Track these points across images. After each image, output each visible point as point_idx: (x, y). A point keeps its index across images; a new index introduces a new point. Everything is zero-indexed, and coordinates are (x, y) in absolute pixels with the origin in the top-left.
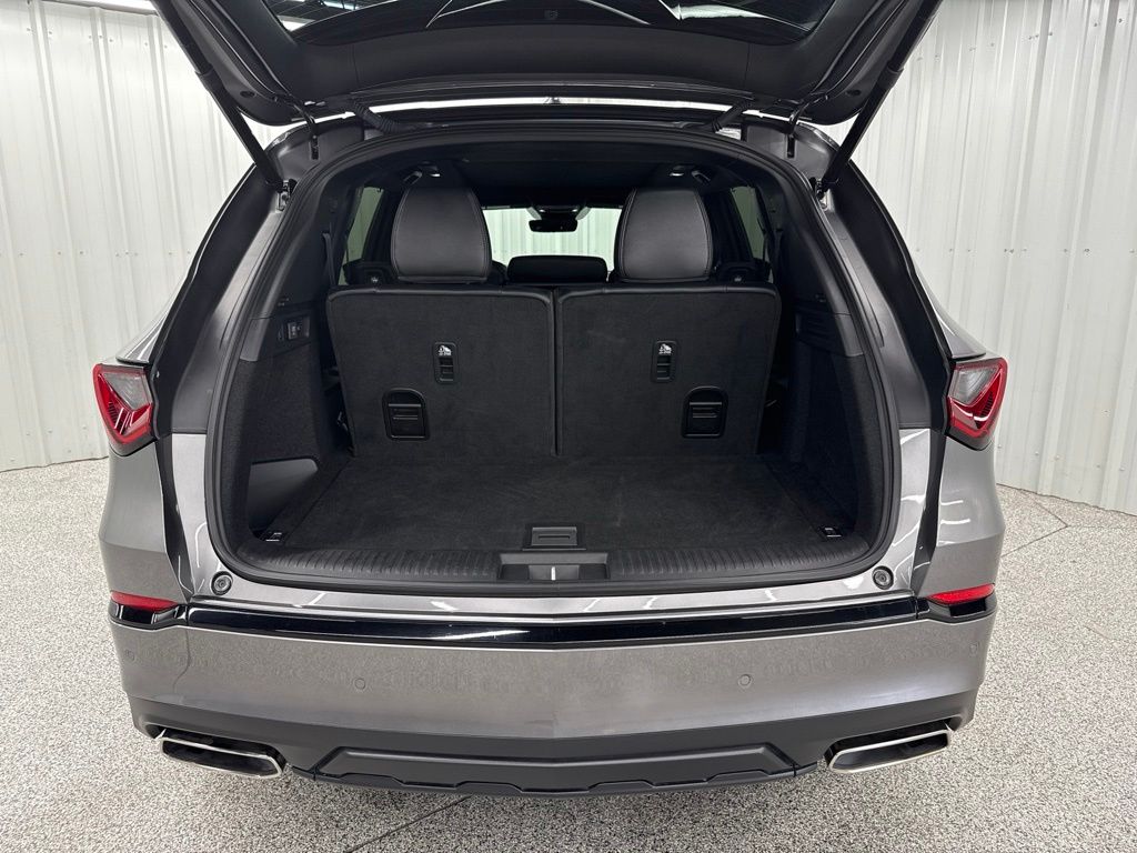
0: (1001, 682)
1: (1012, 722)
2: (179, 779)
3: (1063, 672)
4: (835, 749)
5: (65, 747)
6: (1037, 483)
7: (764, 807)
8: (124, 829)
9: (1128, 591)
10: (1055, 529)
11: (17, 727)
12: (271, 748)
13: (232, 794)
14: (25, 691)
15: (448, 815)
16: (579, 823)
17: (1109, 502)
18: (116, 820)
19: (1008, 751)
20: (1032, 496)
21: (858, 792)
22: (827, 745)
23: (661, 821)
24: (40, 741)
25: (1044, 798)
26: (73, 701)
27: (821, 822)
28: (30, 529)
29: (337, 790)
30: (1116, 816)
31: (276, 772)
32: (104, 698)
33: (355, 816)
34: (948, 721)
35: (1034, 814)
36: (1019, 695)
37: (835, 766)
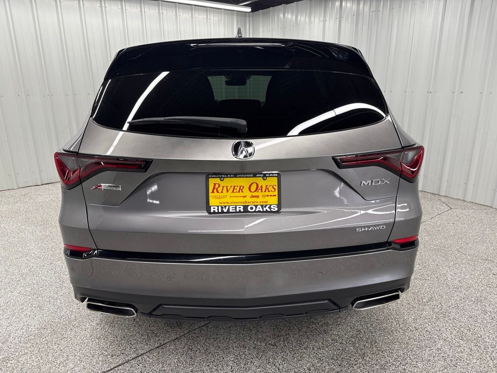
0: (422, 273)
1: (426, 289)
2: (90, 319)
3: (447, 268)
4: (355, 301)
5: (40, 307)
6: (440, 191)
7: (327, 324)
8: (69, 339)
9: (475, 235)
10: (446, 210)
11: (19, 299)
12: (132, 305)
13: (112, 324)
14: (20, 285)
15: (201, 331)
16: (254, 332)
17: (469, 199)
18: (65, 336)
19: (424, 300)
20: (437, 196)
21: (364, 318)
22: (352, 299)
23: (286, 330)
24: (30, 305)
25: (438, 319)
26: (41, 289)
27: (349, 329)
28: (13, 216)
29: (154, 322)
30: (465, 324)
31: (134, 314)
32: (54, 287)
33: (163, 332)
34: (400, 289)
35: (434, 325)
36: (429, 278)
37: (355, 307)
